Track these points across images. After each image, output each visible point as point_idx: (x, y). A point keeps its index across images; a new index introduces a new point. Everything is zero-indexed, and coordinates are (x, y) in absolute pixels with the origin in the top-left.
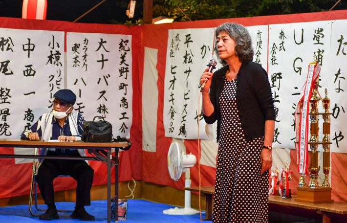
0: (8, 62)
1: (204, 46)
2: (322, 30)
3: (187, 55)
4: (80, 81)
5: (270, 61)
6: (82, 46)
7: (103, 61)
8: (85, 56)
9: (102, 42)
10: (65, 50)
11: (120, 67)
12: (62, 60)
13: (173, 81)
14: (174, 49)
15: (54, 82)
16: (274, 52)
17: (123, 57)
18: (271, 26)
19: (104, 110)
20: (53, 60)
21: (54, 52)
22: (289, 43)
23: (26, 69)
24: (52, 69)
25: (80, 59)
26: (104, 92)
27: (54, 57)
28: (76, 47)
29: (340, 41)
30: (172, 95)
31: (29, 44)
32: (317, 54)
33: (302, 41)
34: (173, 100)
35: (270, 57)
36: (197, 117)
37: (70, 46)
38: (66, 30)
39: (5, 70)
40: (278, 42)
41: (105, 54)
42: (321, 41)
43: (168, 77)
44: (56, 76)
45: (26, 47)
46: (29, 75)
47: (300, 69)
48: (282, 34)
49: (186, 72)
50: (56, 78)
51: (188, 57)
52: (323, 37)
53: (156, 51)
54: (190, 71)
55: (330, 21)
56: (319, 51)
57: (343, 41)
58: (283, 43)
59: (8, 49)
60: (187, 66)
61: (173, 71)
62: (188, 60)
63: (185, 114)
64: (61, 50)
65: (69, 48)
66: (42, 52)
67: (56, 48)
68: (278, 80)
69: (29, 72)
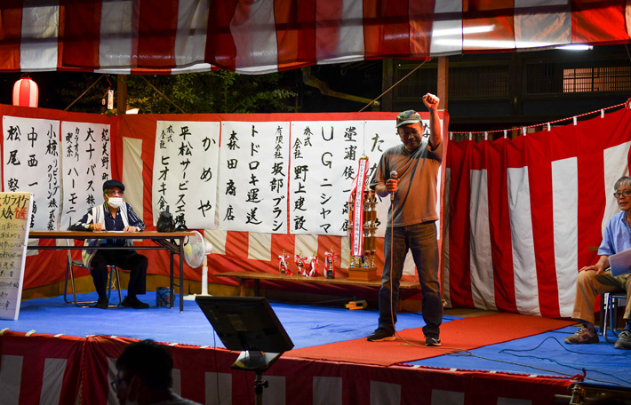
0: (16, 151)
1: (207, 139)
2: (354, 128)
3: (183, 146)
4: (73, 172)
5: (293, 155)
6: (74, 136)
7: (91, 150)
8: (76, 146)
9: (90, 132)
10: (60, 140)
11: (102, 157)
12: (57, 150)
13: (165, 172)
14: (165, 140)
15: (51, 172)
16: (297, 146)
17: (104, 147)
18: (292, 122)
19: (92, 200)
20: (51, 150)
21: (52, 142)
22: (316, 138)
23: (30, 159)
24: (50, 159)
25: (73, 149)
26: (91, 182)
27: (51, 147)
28: (69, 136)
29: (375, 139)
30: (163, 185)
31: (33, 133)
32: (349, 150)
33: (332, 138)
34: (164, 190)
35: (293, 151)
36: (202, 207)
37: (64, 135)
38: (61, 120)
39: (14, 160)
40: (303, 138)
41: (93, 143)
42: (353, 137)
43: (158, 167)
44: (53, 165)
45: (31, 137)
46: (32, 165)
47: (330, 162)
48: (308, 130)
49: (183, 163)
50: (54, 169)
51: (186, 149)
52: (355, 134)
53: (140, 141)
54: (188, 162)
55: (363, 121)
56: (352, 147)
57: (379, 140)
58: (308, 139)
59: (16, 139)
60: (185, 158)
61: (164, 162)
62: (185, 152)
63: (181, 204)
64: (57, 139)
65: (64, 138)
66: (43, 141)
67: (53, 138)
68: (303, 173)
69: (33, 162)
